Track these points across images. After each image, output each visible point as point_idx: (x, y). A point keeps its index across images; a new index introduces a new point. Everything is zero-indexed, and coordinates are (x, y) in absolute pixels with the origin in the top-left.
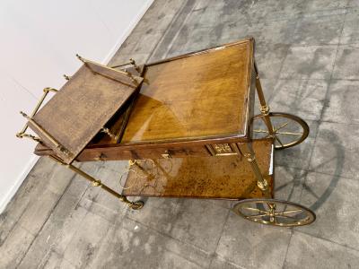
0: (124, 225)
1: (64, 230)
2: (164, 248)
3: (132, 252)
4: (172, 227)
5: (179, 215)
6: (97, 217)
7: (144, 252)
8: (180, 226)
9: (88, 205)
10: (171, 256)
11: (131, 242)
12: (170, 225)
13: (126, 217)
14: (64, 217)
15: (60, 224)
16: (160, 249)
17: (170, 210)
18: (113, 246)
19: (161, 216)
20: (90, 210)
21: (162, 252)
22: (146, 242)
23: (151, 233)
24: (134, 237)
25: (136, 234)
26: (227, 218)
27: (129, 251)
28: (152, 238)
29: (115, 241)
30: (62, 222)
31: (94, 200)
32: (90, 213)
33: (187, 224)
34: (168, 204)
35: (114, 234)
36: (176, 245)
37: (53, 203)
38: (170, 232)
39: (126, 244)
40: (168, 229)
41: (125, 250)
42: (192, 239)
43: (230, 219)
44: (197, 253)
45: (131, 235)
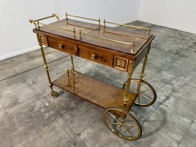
0: (42, 100)
1: (9, 88)
2: (55, 119)
3: (38, 113)
4: (65, 113)
5: (72, 109)
6: (30, 91)
7: (43, 116)
8: (70, 114)
9: (29, 84)
10: (57, 124)
11: (40, 109)
12: (65, 111)
13: (45, 97)
14: (14, 83)
15: (9, 85)
16: (53, 119)
17: (69, 105)
18: (29, 106)
19: (63, 105)
20: (29, 86)
21: (53, 121)
22: (48, 112)
23: (53, 110)
24: (43, 108)
25: (45, 107)
26: (96, 121)
27: (36, 112)
28: (52, 112)
29: (32, 105)
30: (11, 84)
31: (34, 83)
32: (28, 87)
33: (74, 114)
34: (70, 102)
35: (33, 102)
36: (62, 121)
37: (13, 74)
38: (63, 114)
39: (36, 109)
40: (63, 112)
41: (34, 111)
42: (72, 122)
43: (97, 122)
44: (71, 129)
45: (42, 106)
